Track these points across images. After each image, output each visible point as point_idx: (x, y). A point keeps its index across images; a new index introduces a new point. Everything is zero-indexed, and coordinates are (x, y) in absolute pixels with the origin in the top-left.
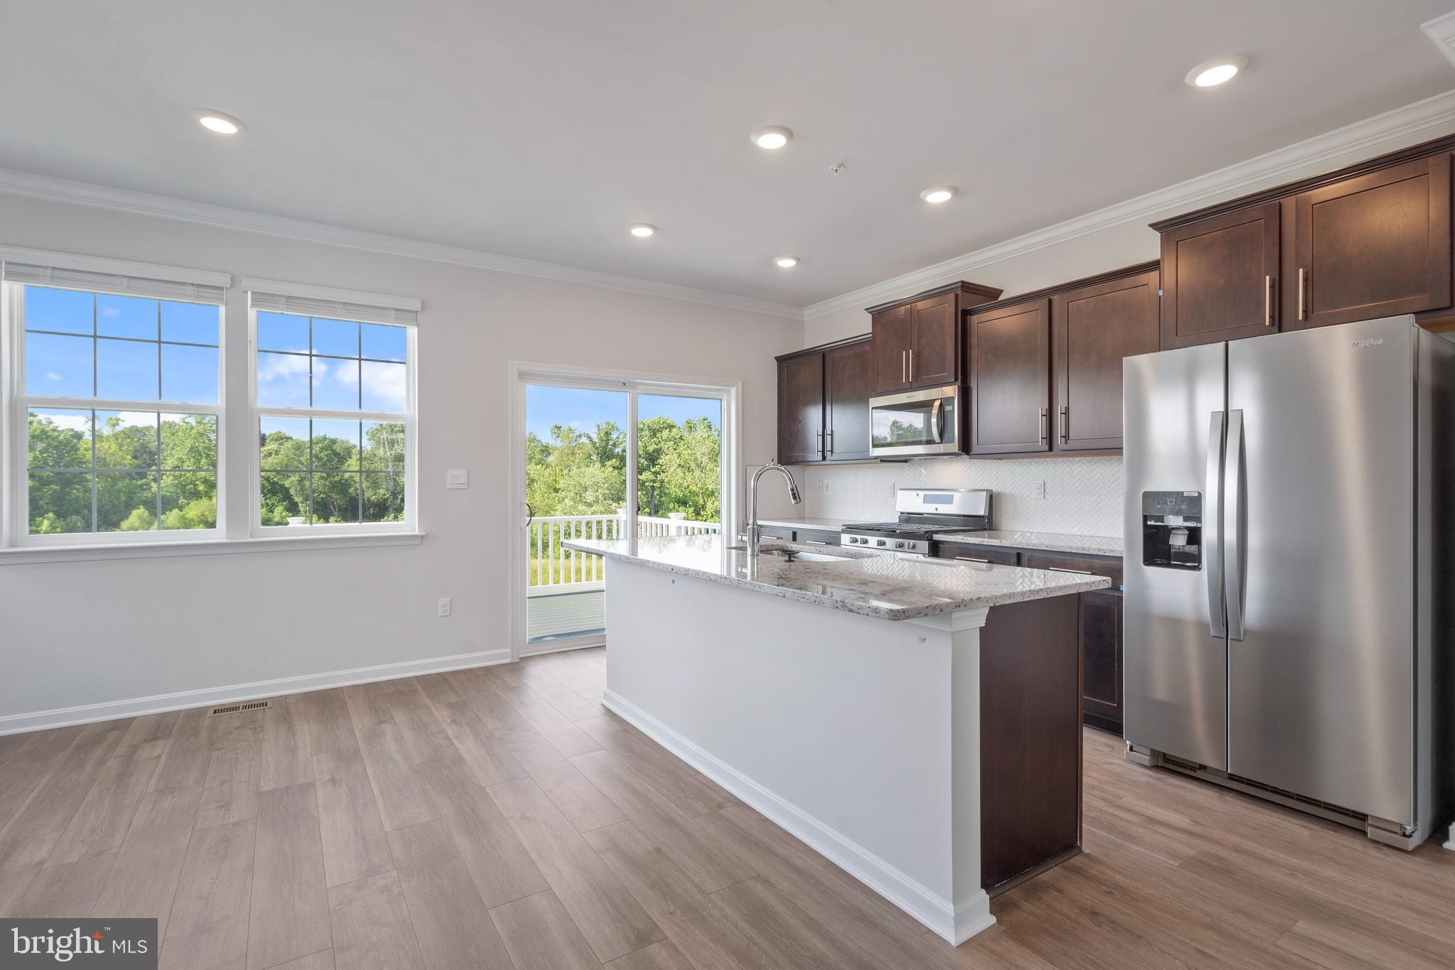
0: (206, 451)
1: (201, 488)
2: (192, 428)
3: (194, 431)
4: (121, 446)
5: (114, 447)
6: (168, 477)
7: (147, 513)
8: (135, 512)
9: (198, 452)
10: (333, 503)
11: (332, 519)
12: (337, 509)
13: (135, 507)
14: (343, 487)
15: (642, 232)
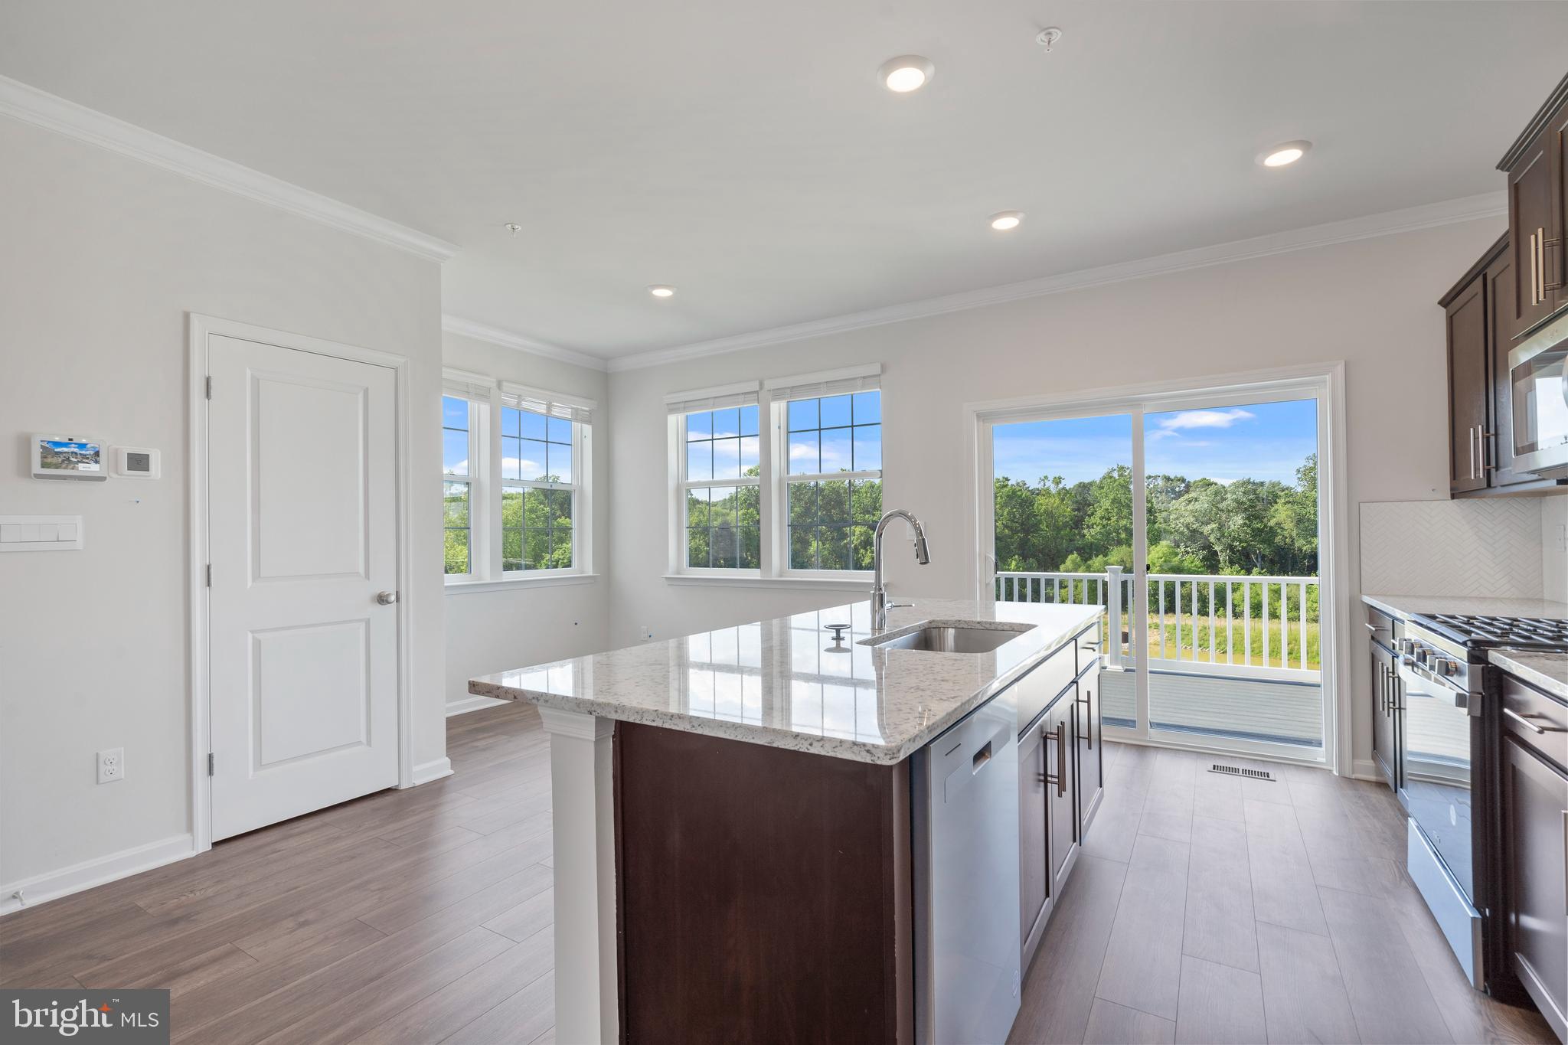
0: (1126, 501)
1: (1123, 536)
2: (1115, 481)
3: (1117, 483)
4: (1063, 500)
5: (1057, 501)
6: (1097, 526)
7: (1079, 559)
8: (1070, 557)
9: (1120, 502)
10: (1255, 553)
11: (1255, 570)
12: (1259, 560)
13: (1071, 553)
14: (1267, 535)
15: (1006, 224)
